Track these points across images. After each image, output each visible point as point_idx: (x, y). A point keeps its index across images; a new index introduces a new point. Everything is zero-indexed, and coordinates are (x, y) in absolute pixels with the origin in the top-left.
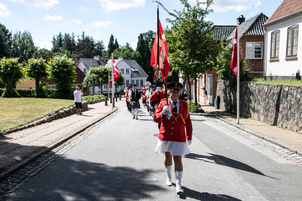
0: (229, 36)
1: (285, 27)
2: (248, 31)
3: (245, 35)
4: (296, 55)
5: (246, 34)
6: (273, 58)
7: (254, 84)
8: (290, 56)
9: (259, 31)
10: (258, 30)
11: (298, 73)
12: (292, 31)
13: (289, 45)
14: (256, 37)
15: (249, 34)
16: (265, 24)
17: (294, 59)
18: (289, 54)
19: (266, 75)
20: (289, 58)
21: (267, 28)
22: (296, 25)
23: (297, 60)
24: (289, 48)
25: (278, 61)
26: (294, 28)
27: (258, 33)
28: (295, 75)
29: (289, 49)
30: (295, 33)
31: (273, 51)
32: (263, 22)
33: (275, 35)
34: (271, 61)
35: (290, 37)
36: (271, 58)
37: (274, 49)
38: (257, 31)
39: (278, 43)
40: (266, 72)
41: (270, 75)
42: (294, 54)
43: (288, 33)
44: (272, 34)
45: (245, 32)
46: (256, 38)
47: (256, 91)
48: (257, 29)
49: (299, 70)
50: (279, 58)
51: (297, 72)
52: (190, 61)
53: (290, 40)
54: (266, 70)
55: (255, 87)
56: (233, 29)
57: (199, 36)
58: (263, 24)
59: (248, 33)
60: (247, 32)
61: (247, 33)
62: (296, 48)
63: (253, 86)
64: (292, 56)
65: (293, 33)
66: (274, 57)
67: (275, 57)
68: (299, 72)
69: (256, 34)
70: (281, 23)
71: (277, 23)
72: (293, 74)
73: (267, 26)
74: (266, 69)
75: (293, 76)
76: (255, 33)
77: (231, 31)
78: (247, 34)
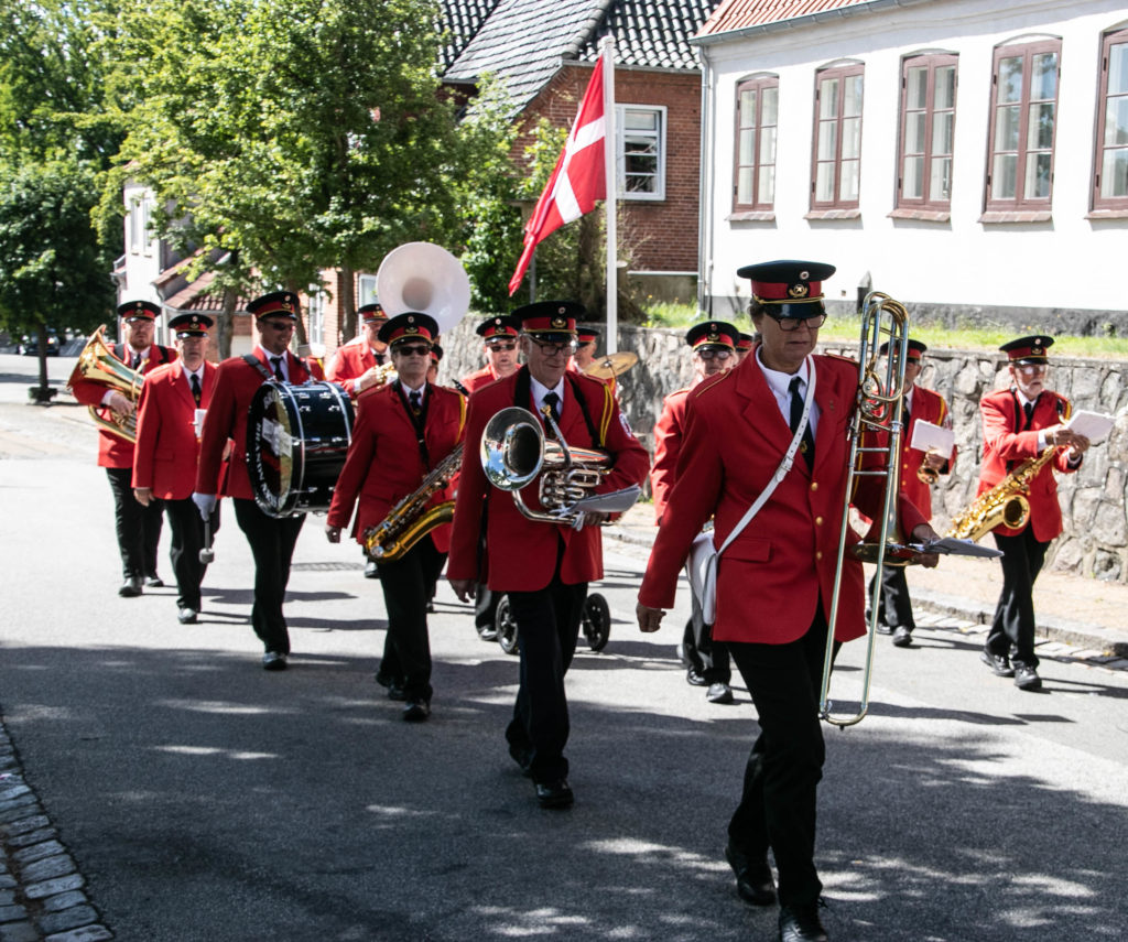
0: (464, 55)
1: (801, 62)
2: (586, 39)
3: (574, 63)
4: (854, 204)
5: (576, 57)
6: (745, 208)
7: (667, 335)
8: (826, 206)
9: (647, 45)
10: (639, 38)
11: (865, 285)
12: (835, 86)
13: (825, 152)
14: (629, 80)
15: (593, 59)
16: (703, 31)
17: (848, 219)
18: (823, 194)
19: (710, 290)
20: (825, 214)
21: (715, 53)
22: (855, 60)
23: (861, 227)
24: (822, 168)
25: (771, 223)
26: (844, 75)
27: (639, 54)
28: (853, 296)
29: (824, 171)
30: (847, 99)
31: (745, 176)
32: (693, 23)
33: (757, 95)
34: (735, 224)
35: (825, 114)
36: (736, 207)
37: (752, 164)
38: (635, 45)
39: (771, 133)
40: (710, 278)
41: (733, 294)
42: (844, 197)
43: (817, 95)
44: (741, 87)
45: (572, 48)
46: (629, 84)
47: (679, 367)
48: (632, 33)
49: (869, 274)
50: (777, 212)
51: (862, 283)
52: (328, 209)
53: (824, 129)
54: (712, 267)
55: (673, 352)
56: (483, 13)
57: (369, 71)
58: (695, 30)
59: (590, 51)
60: (583, 47)
61: (585, 52)
62: (852, 166)
63: (663, 346)
64: (836, 203)
65: (839, 93)
66: (750, 202)
67: (755, 206)
68: (869, 283)
69: (630, 61)
70: (785, 42)
71: (763, 37)
72: (844, 293)
73: (715, 46)
74: (708, 263)
75: (842, 302)
76: (626, 53)
77: (475, 22)
78: (582, 57)
